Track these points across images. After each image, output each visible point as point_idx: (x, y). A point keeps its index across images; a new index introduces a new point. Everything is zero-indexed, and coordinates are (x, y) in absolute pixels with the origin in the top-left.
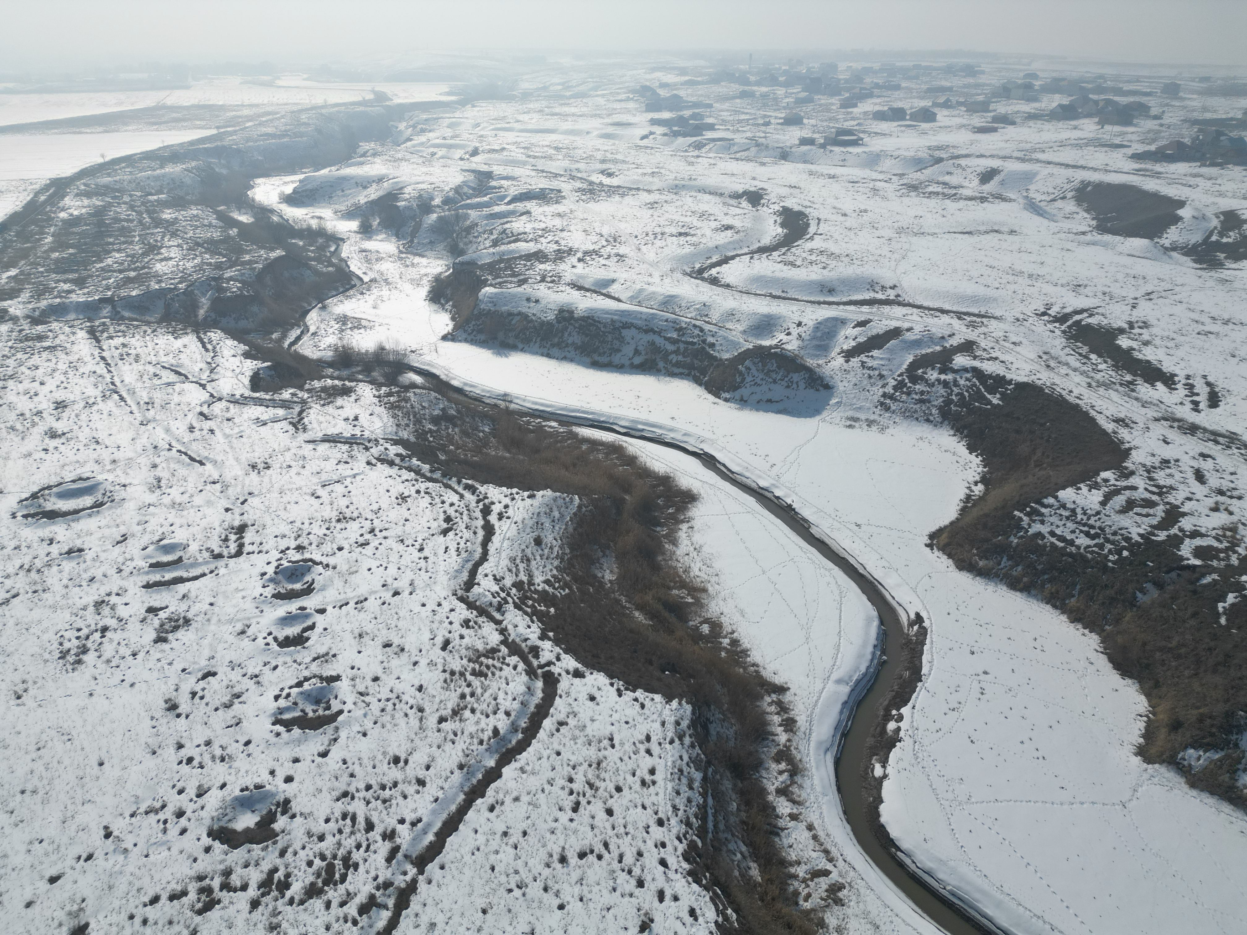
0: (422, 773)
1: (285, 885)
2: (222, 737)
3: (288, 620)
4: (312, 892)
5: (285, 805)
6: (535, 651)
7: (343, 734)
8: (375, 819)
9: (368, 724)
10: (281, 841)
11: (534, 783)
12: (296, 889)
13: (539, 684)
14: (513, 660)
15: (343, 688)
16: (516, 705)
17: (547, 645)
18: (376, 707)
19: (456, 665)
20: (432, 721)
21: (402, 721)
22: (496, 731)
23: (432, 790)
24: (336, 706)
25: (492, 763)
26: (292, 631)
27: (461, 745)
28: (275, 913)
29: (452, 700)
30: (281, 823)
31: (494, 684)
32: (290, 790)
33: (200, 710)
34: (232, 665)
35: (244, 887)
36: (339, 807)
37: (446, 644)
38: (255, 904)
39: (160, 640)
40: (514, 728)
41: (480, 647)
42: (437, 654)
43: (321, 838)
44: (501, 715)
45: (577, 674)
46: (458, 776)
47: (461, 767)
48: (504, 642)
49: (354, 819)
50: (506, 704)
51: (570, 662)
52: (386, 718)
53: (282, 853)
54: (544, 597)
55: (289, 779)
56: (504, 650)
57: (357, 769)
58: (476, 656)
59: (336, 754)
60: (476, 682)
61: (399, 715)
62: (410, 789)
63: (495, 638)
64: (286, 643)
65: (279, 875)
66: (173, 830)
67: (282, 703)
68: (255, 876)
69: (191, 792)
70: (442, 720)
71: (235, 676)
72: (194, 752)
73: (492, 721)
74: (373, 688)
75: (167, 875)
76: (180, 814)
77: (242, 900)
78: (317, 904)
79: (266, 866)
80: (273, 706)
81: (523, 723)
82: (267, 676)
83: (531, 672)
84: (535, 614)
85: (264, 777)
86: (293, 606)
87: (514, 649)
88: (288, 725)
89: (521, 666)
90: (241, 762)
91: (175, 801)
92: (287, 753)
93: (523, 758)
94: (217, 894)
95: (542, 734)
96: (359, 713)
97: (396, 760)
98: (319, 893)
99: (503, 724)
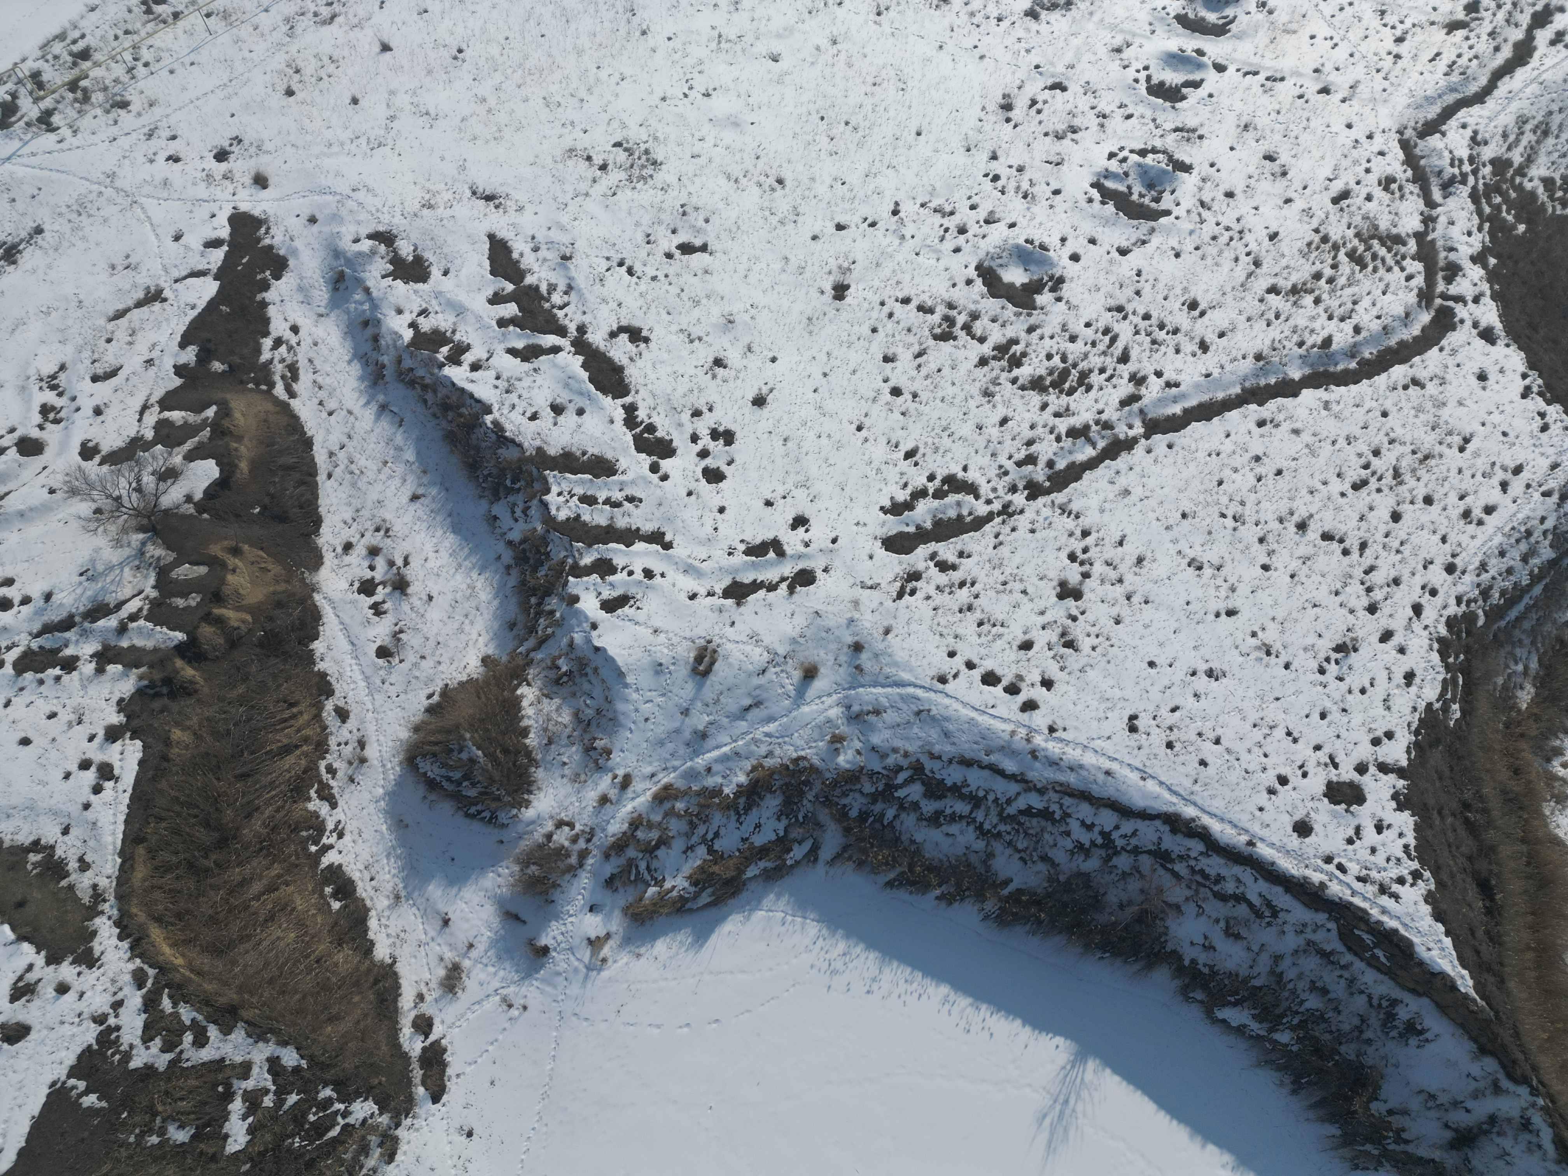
0: (1211, 337)
1: (1016, 362)
2: (1037, 172)
3: (1176, 59)
4: (1037, 384)
5: (1058, 282)
6: (1453, 271)
7: (1156, 240)
8: (1134, 354)
9: (1188, 246)
10: (1036, 318)
11: (1329, 426)
12: (1025, 372)
13: (1425, 318)
14: (1416, 267)
15: (1188, 183)
16: (1376, 326)
17: (1476, 272)
18: (1209, 229)
19: (1337, 230)
20: (1261, 284)
21: (1227, 264)
22: (1327, 342)
23: (1209, 362)
24: (1166, 202)
25: (1296, 374)
26: (1173, 77)
27: (1275, 332)
28: (995, 382)
29: (1302, 273)
30: (1044, 298)
31: (1367, 283)
32: (1069, 269)
33: (1031, 126)
34: (1088, 89)
35: (982, 340)
36: (1107, 319)
37: (1341, 197)
38: (983, 362)
39: (1032, 13)
40: (1352, 352)
41: (1384, 225)
42: (1322, 203)
43: (1073, 339)
44: (1347, 326)
45: (1488, 335)
46: (1248, 365)
47: (1258, 357)
48: (1420, 236)
49: (1113, 340)
50: (1365, 316)
51: (1488, 313)
52: (1212, 250)
53: (1031, 330)
54: (1525, 202)
55: (1075, 258)
56: (1412, 246)
57: (1147, 290)
58: (1370, 234)
59: (1136, 259)
60: (1346, 266)
61: (1229, 254)
62: (1189, 347)
63: (1411, 223)
64: (1159, 90)
65: (1017, 349)
66: (949, 245)
67: (1113, 165)
68: (997, 336)
69: (981, 213)
70: (1273, 290)
71: (1084, 103)
72: (1004, 172)
73: (1332, 327)
74: (1220, 203)
75: (925, 283)
76: (962, 231)
77: (975, 350)
78: (1035, 399)
79: (1010, 332)
80: (1102, 163)
81: (1367, 353)
82: (1116, 123)
83: (1425, 296)
84: (1491, 220)
85: (1053, 241)
86: (1191, 43)
87: (1427, 252)
88: (1107, 195)
89: (1419, 281)
90: (1040, 210)
91: (964, 215)
92: (1088, 228)
93: (1338, 392)
94: (957, 330)
95: (1381, 380)
96: (1187, 225)
97: (1193, 305)
98: (1043, 390)
99: (1342, 339)
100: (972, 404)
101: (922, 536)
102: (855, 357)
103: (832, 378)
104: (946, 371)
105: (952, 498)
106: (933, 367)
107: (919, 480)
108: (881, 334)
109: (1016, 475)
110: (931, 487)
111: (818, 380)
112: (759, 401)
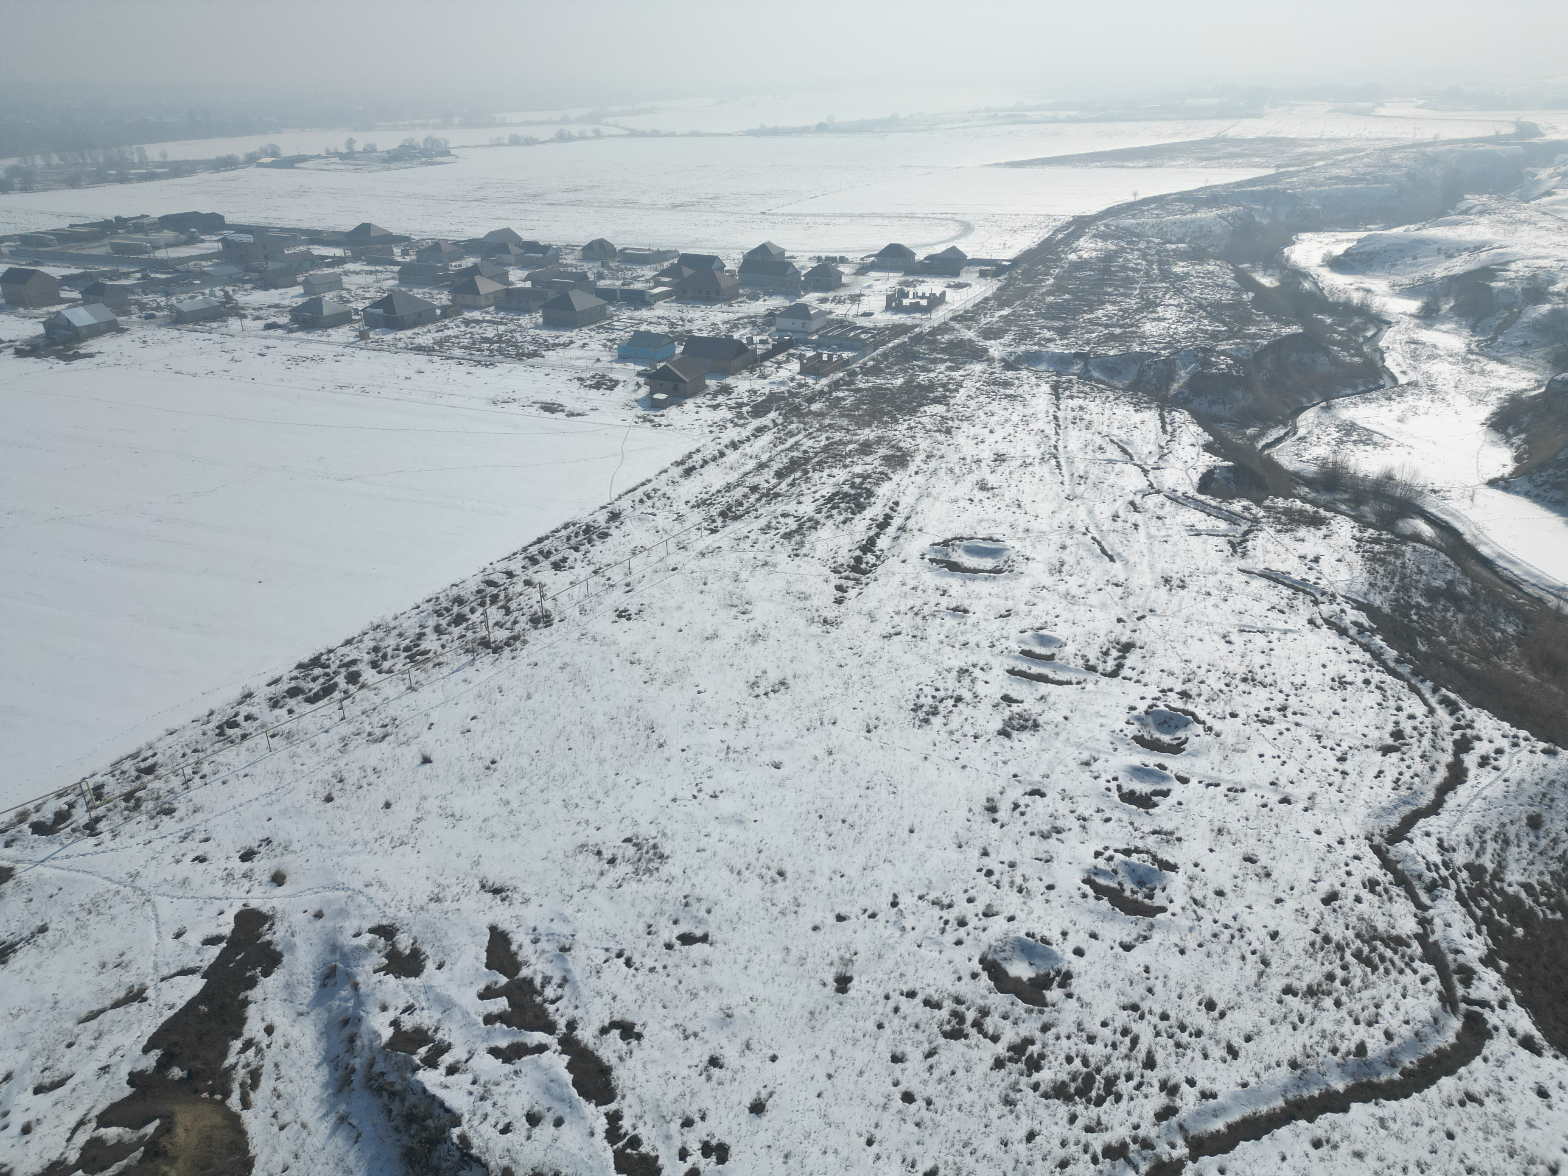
0: (1238, 1042)
1: (1034, 1065)
2: (1028, 867)
3: (1140, 772)
4: (1060, 1092)
5: (1066, 978)
6: (1467, 975)
7: (1157, 936)
8: (1159, 1057)
9: (1191, 943)
10: (1048, 1015)
11: (1393, 1149)
12: (1046, 1076)
13: (1456, 1024)
14: (1427, 969)
15: (1177, 882)
16: (1406, 1032)
17: (1491, 976)
18: (1207, 927)
19: (1337, 932)
20: (1276, 985)
21: (1236, 963)
22: (1361, 1049)
23: (1242, 1069)
24: (1159, 899)
25: (1340, 1086)
26: (1142, 787)
27: (1304, 1037)
28: (1015, 1088)
29: (1313, 974)
30: (1054, 994)
31: (1382, 987)
32: (1076, 964)
33: (1016, 826)
34: (1064, 795)
35: (995, 1039)
36: (1123, 1018)
37: (1330, 898)
38: (999, 1064)
39: (1004, 733)
40: (1391, 1060)
41: (1381, 925)
42: (1313, 904)
43: (1091, 1040)
44: (1377, 1032)
45: (1529, 1044)
46: (1284, 1074)
47: (1294, 1065)
48: (1421, 938)
49: (1135, 1041)
50: (1391, 1020)
51: (1521, 1020)
52: (1216, 948)
53: (1045, 1028)
54: (1512, 905)
55: (1079, 952)
56: (1416, 948)
57: (1158, 987)
58: (1370, 935)
59: (1140, 955)
60: (1357, 970)
61: (1233, 953)
62: (1218, 1052)
63: (1407, 926)
64: (1130, 797)
65: (1034, 1050)
66: (950, 937)
67: (1101, 863)
68: (1010, 1035)
69: (980, 906)
70: (1288, 990)
71: (1063, 807)
72: (997, 868)
73: (1361, 1033)
74: (1212, 901)
75: (929, 976)
76: (962, 923)
77: (990, 1051)
78: (1062, 1109)
79: (1023, 1031)
80: (1090, 861)
81: (1408, 1061)
82: (1095, 824)
83: (1448, 1000)
84: (1485, 922)
85: (1054, 935)
86: (1152, 759)
87: (1433, 955)
88: (1100, 891)
89: (1435, 983)
90: (1037, 903)
91: (962, 908)
92: (1087, 923)
93: (1390, 1107)
94: (967, 1027)
96: (1185, 922)
97: (1210, 1005)
98: (1068, 1099)
99: (1376, 1046)
100: (993, 1113)
102: (861, 1057)
103: (837, 1080)
104: (960, 1073)
106: (946, 1068)
108: (888, 1031)
111: (822, 1083)
112: (758, 1108)
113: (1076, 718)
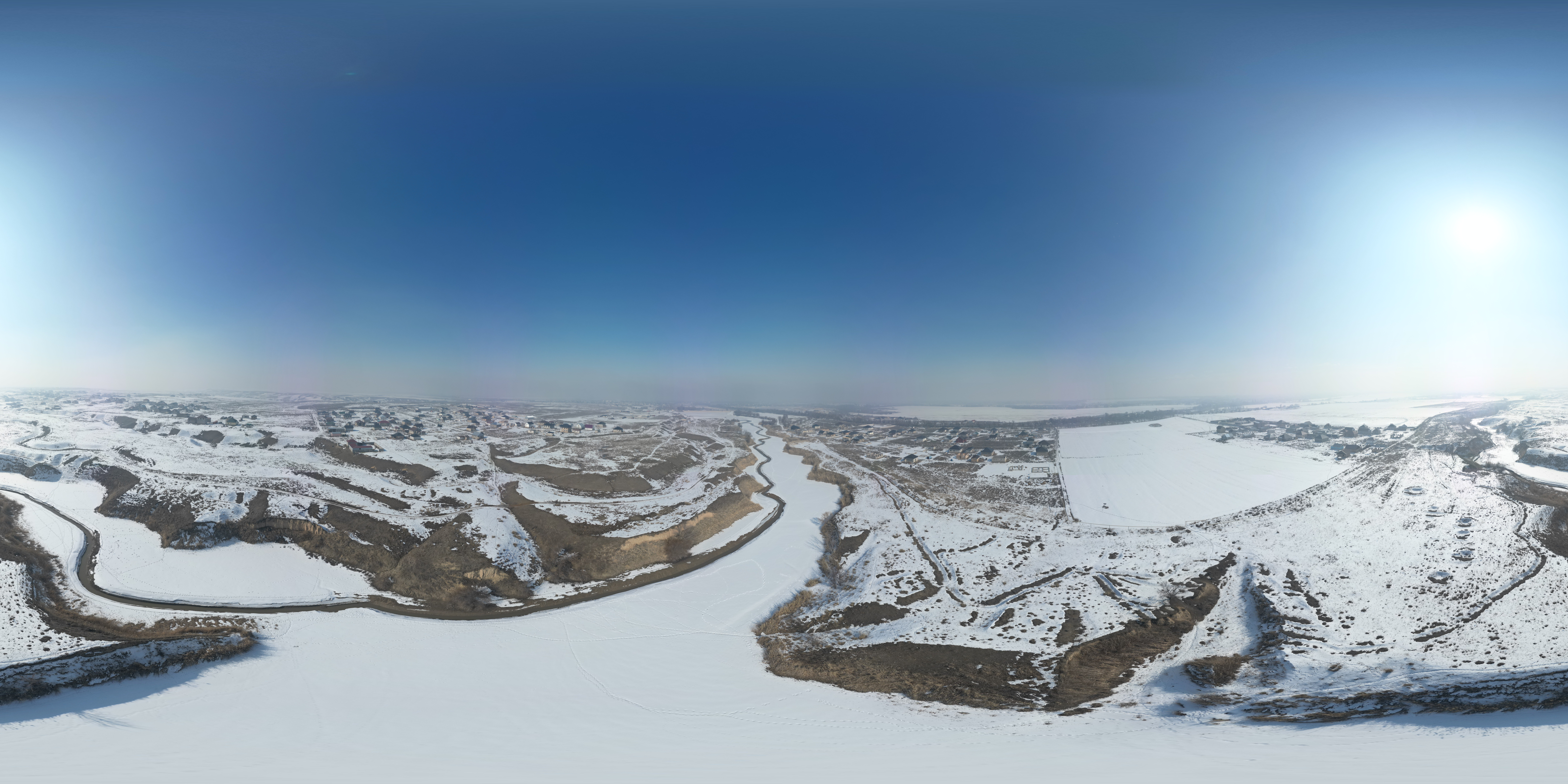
0: (1497, 578)
1: (1446, 595)
2: (1437, 556)
3: (1461, 532)
4: (1454, 599)
5: (1451, 577)
6: (1539, 550)
7: (1473, 564)
8: (1479, 586)
9: (1481, 563)
10: (1448, 585)
11: (1536, 585)
12: (1450, 597)
13: (1540, 558)
14: (1532, 551)
15: (1475, 553)
16: (1531, 564)
17: (1543, 548)
18: (1484, 559)
19: (1512, 551)
20: (1502, 565)
21: (1492, 564)
22: (1524, 571)
23: (1500, 583)
24: (1472, 557)
25: (1522, 579)
26: (1462, 535)
27: (1511, 573)
28: (1442, 600)
29: (1510, 560)
30: (1449, 581)
31: (1524, 558)
32: (1454, 574)
33: (1433, 548)
34: (1444, 540)
35: (1434, 592)
36: (1468, 582)
37: (1509, 546)
38: (1436, 597)
39: (1427, 529)
40: (1530, 570)
41: (1521, 547)
42: (1506, 548)
43: (1461, 587)
44: (1526, 566)
45: (1553, 556)
46: (1509, 581)
47: (1511, 578)
48: (1529, 547)
49: (1473, 585)
50: (1528, 563)
51: (1551, 553)
52: (1487, 562)
53: (1448, 588)
54: (1543, 535)
55: (1454, 572)
56: (1529, 549)
57: (1476, 574)
58: (1519, 550)
59: (1470, 568)
60: (1518, 557)
61: (1492, 562)
62: (1493, 582)
63: (1525, 545)
64: (1460, 538)
65: (1446, 592)
66: (1419, 574)
67: (1455, 552)
68: (1438, 591)
69: (1426, 567)
70: (1505, 566)
71: (1444, 543)
72: (1429, 558)
73: (1523, 568)
74: (1484, 554)
75: (1414, 583)
76: (1422, 571)
77: (1433, 595)
78: (1456, 602)
79: (1442, 590)
80: (1453, 553)
81: (1534, 569)
82: (1453, 545)
83: (1537, 555)
84: (1539, 539)
85: (1447, 569)
86: (1463, 529)
87: (1532, 549)
88: (1456, 558)
89: (1534, 553)
90: (1441, 564)
91: (1421, 568)
92: (1455, 565)
93: (1533, 578)
94: (1426, 591)
95: (1540, 572)
96: (1479, 559)
97: (1489, 574)
98: (1457, 599)
99: (1526, 569)
100: (1436, 606)
101: (1429, 637)
102: (1395, 601)
103: (1388, 605)
104: (1425, 600)
105: (1437, 627)
106: (1421, 600)
107: (1425, 625)
108: (1403, 594)
109: (1456, 619)
110: (1429, 626)
111: (1384, 606)
112: (1364, 611)
113: (1444, 523)
